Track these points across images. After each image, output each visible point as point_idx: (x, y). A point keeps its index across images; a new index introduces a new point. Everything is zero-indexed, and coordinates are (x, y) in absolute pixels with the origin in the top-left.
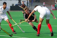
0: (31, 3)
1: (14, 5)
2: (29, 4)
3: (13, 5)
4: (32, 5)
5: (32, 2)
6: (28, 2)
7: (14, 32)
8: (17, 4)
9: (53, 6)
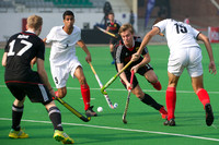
0: (143, 20)
1: (91, 27)
2: (138, 25)
3: (87, 26)
4: (145, 25)
5: (146, 18)
6: (132, 17)
7: (89, 111)
8: (99, 23)
9: (212, 30)
